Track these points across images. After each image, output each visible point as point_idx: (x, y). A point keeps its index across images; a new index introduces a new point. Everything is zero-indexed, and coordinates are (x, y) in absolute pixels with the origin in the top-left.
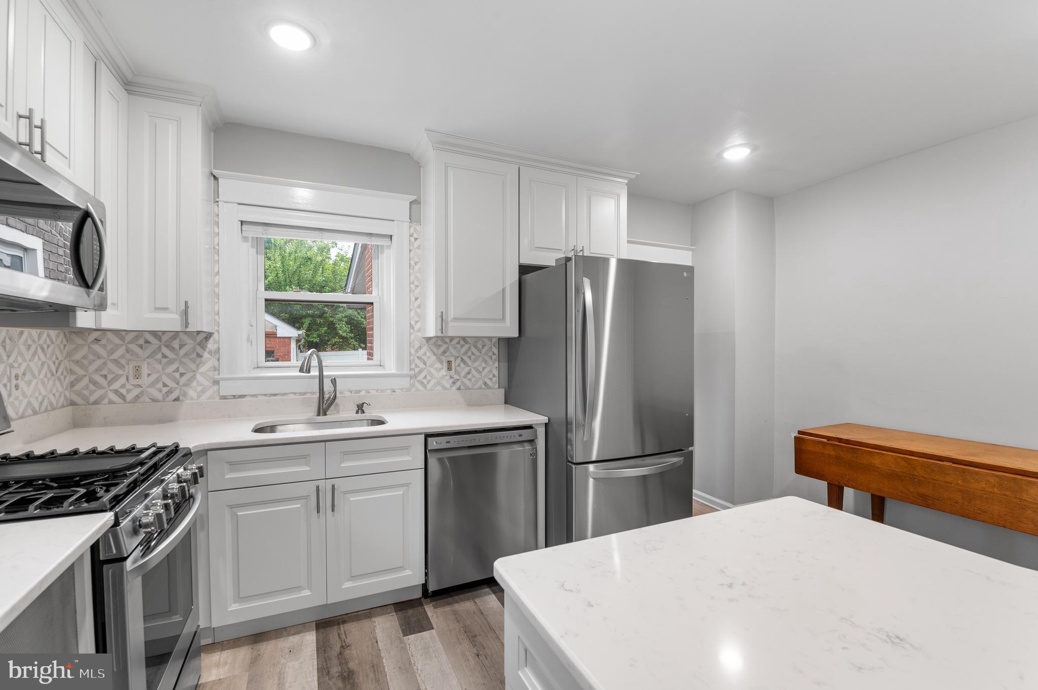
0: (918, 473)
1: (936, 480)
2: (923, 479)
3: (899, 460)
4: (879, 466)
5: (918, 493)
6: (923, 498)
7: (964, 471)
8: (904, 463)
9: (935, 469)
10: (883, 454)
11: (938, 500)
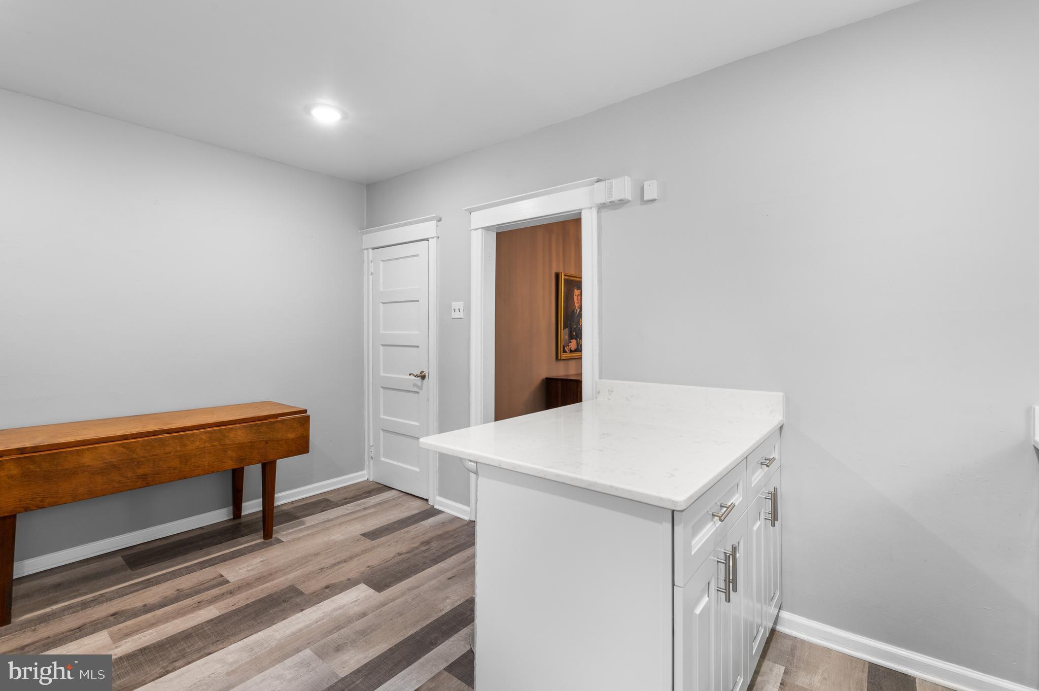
0: (137, 455)
1: (156, 455)
2: (143, 459)
3: (117, 448)
4: (91, 464)
5: (138, 476)
6: (142, 479)
7: (182, 437)
8: (122, 449)
9: (155, 445)
10: (95, 448)
11: (158, 474)
